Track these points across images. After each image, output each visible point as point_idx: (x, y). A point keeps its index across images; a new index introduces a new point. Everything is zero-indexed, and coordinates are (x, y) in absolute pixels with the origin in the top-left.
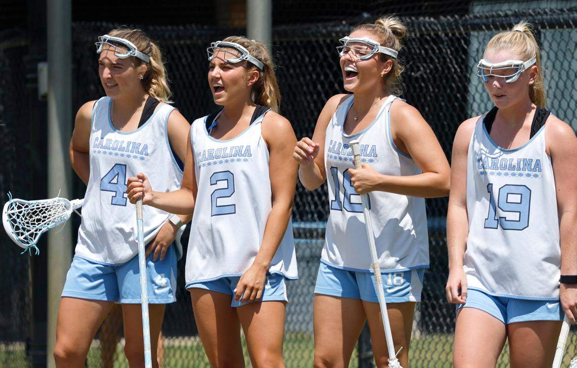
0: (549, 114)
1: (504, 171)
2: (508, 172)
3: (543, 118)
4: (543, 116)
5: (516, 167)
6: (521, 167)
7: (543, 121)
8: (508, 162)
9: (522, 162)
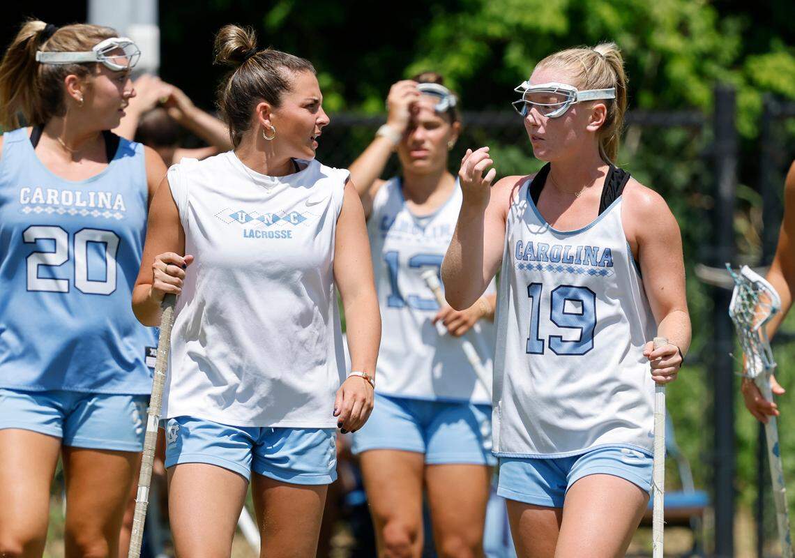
0: (629, 177)
1: (556, 264)
2: (563, 265)
3: (619, 184)
4: (620, 180)
5: (575, 259)
6: (583, 258)
7: (619, 189)
8: (564, 250)
9: (583, 251)
